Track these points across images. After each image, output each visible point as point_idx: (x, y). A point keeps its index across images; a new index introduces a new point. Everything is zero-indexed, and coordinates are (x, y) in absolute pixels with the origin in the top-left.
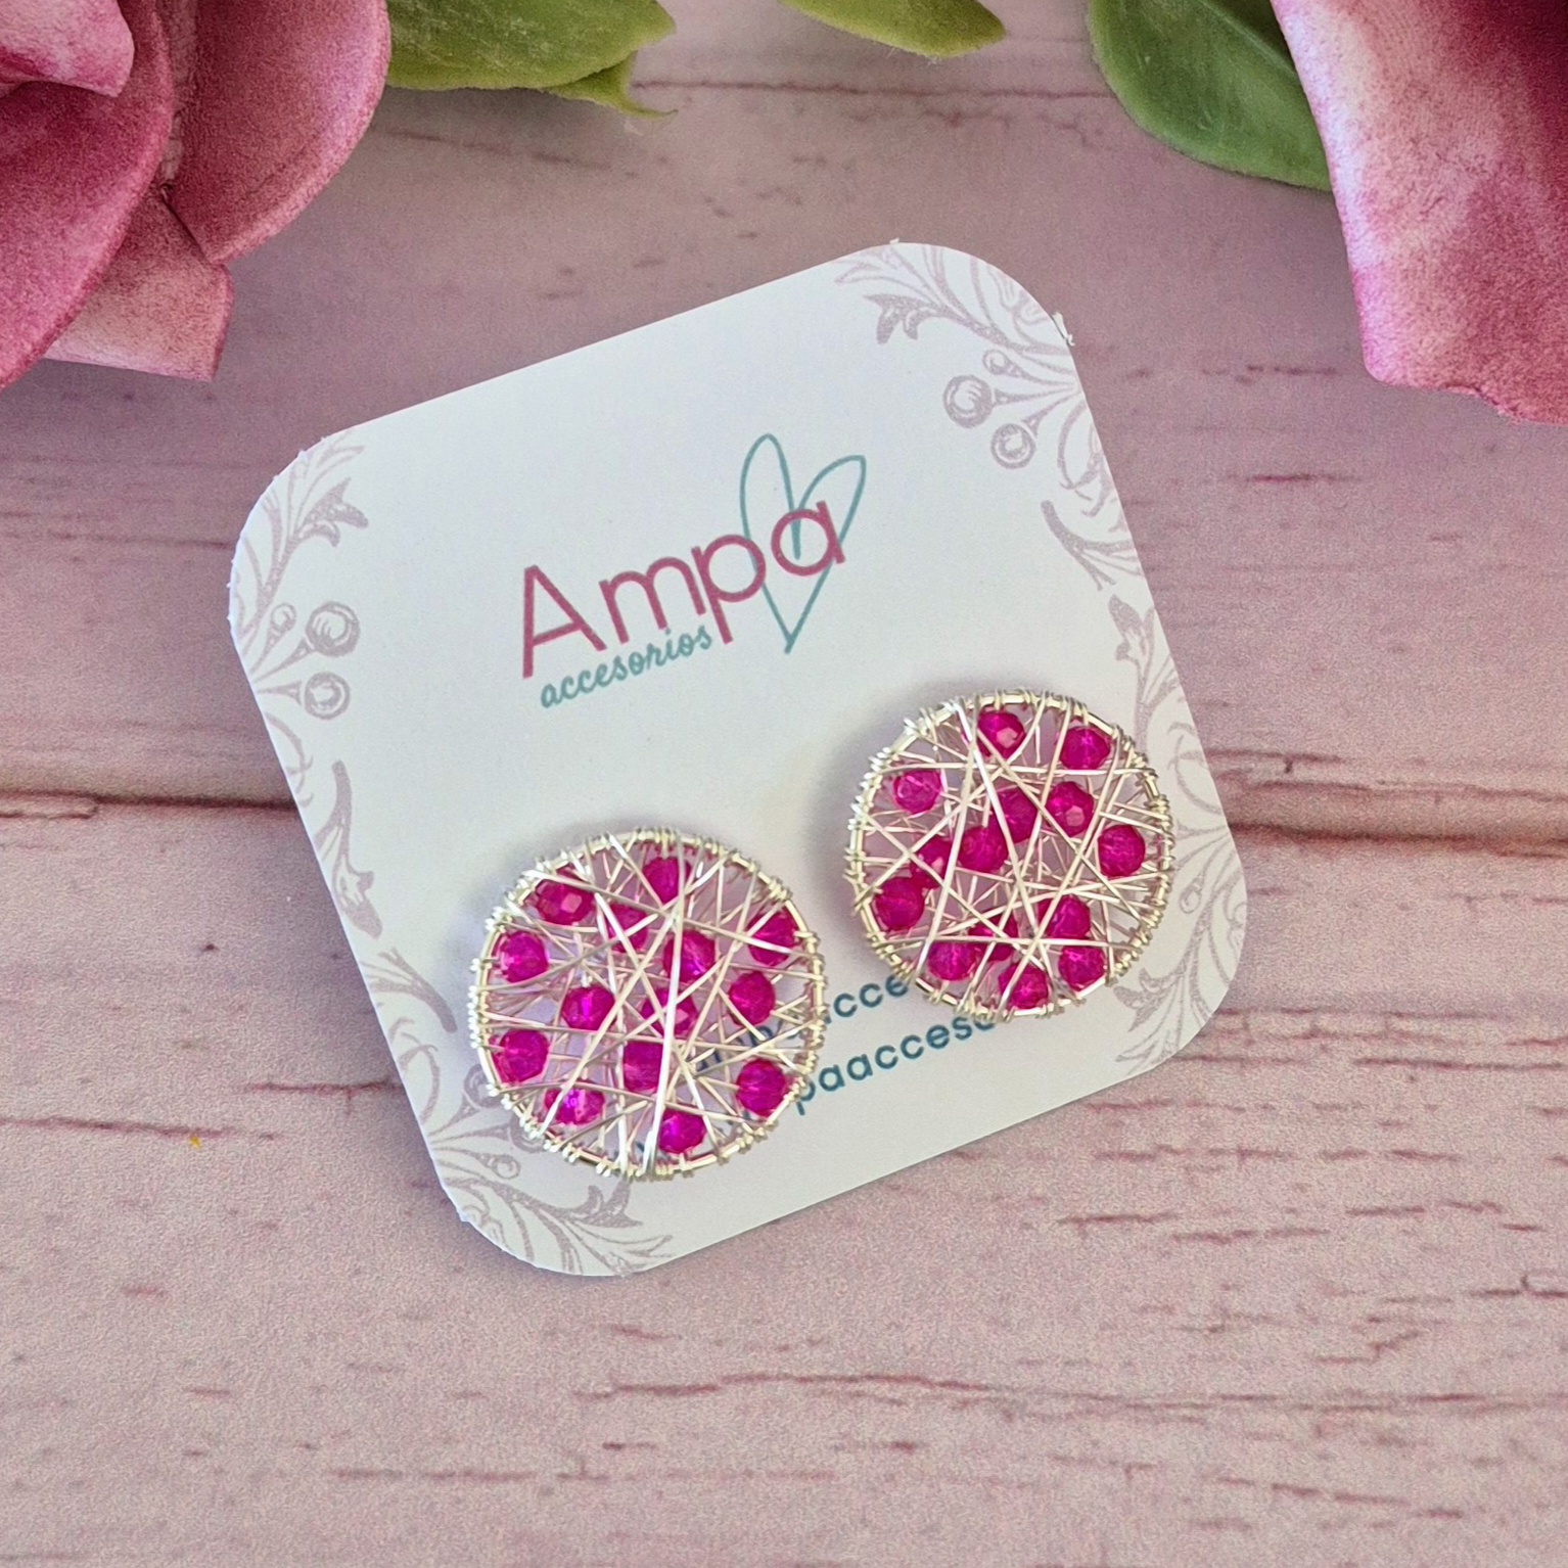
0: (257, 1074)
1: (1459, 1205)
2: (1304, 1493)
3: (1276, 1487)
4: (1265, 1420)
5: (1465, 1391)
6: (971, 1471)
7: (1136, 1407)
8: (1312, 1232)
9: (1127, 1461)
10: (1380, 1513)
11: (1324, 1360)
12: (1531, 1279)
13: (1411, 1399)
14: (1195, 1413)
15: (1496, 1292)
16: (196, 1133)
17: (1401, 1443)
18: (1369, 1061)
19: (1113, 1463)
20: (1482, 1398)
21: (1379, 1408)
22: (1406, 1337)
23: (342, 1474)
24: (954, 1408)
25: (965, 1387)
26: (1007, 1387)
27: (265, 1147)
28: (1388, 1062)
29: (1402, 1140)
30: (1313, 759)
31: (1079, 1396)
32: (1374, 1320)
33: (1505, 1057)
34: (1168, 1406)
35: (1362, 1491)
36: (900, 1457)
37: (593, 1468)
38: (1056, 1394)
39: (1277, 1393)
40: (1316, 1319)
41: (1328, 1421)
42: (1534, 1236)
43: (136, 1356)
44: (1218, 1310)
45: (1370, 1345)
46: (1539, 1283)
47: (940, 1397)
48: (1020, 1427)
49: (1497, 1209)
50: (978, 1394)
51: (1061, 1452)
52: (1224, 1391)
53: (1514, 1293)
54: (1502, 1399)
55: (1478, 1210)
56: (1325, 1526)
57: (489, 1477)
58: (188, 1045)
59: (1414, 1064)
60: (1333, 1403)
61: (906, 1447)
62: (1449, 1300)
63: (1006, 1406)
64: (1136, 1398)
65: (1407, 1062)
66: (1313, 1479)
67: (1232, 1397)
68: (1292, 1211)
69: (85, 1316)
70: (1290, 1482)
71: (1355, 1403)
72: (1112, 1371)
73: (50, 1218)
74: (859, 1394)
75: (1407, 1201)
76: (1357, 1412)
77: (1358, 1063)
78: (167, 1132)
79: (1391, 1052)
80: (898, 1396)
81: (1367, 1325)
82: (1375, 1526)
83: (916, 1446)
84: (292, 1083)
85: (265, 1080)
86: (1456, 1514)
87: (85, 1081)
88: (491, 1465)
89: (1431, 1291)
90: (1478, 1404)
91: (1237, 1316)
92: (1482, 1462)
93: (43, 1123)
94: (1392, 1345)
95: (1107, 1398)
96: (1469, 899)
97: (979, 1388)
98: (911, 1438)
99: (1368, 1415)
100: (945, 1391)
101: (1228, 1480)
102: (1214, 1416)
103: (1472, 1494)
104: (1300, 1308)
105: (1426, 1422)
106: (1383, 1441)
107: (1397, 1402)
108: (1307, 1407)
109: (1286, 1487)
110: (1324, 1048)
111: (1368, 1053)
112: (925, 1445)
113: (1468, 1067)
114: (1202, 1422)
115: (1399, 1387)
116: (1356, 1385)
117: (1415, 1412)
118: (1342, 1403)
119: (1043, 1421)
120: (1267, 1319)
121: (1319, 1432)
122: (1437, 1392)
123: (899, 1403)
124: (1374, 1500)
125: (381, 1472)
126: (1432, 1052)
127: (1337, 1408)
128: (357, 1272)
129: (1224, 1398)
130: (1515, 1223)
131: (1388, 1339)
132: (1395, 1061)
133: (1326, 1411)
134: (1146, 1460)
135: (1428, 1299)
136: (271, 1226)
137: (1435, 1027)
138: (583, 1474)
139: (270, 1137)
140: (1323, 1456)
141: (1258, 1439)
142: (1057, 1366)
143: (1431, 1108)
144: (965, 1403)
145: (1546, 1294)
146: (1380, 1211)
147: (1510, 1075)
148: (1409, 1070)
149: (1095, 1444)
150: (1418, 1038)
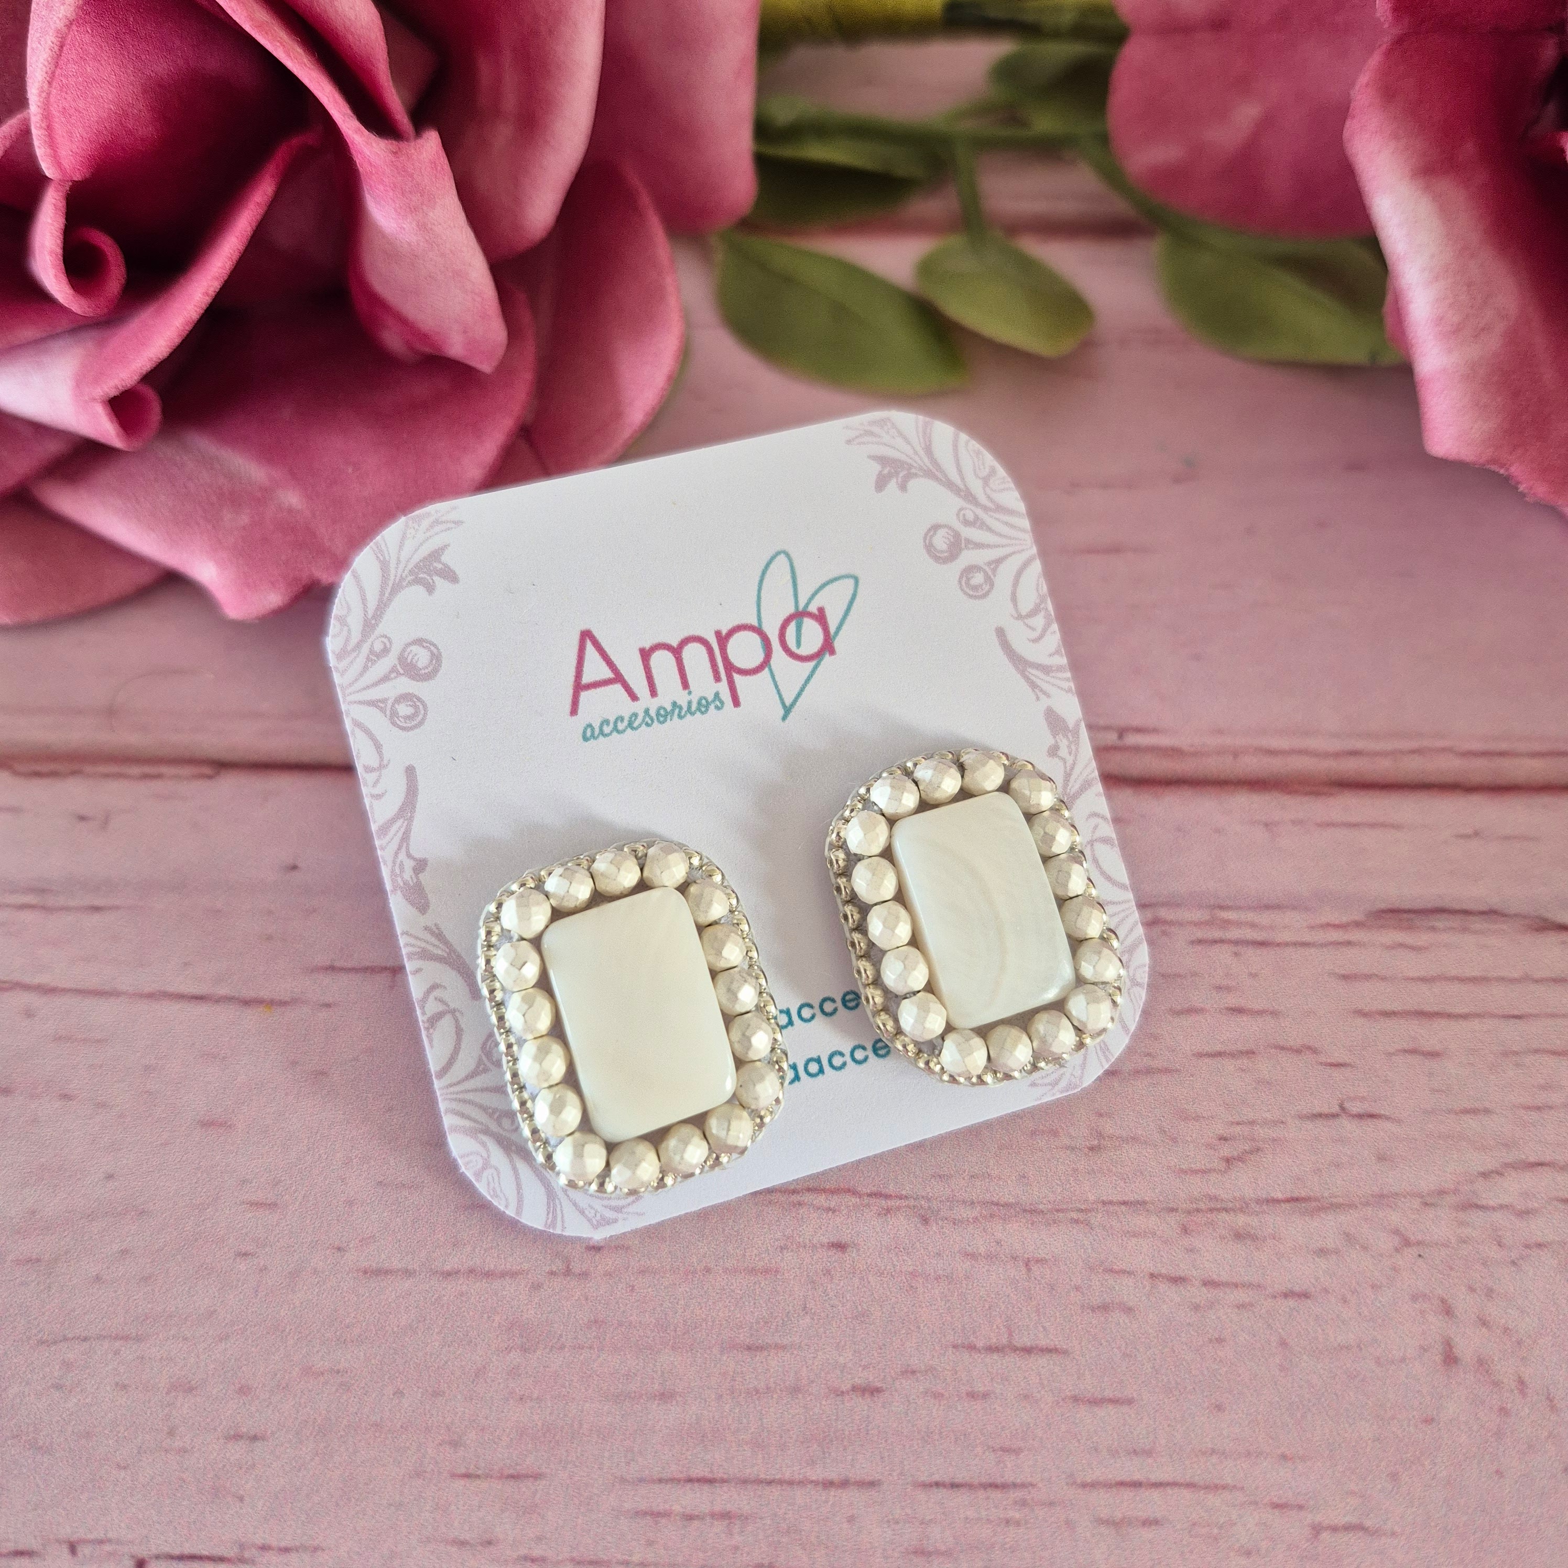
0: (322, 959)
1: (1282, 1048)
2: (1177, 1280)
3: (1152, 1276)
4: (1140, 1221)
5: (1303, 1194)
6: (894, 1266)
7: (1032, 1212)
8: (1167, 1071)
9: (1026, 1256)
10: (1242, 1296)
11: (1185, 1172)
12: (1347, 1105)
13: (1259, 1201)
14: (1081, 1216)
15: (1320, 1115)
16: (271, 1003)
17: (1254, 1238)
18: (1200, 942)
19: (1015, 1258)
20: (1316, 1199)
21: (1233, 1210)
22: (1251, 1152)
23: (365, 1272)
24: (879, 1214)
25: (888, 1197)
26: (923, 1197)
27: (323, 1014)
28: (1215, 942)
29: (1232, 1000)
30: (1139, 730)
31: (985, 1203)
32: (1223, 1139)
33: (1308, 938)
34: (1058, 1211)
35: (1224, 1277)
36: (835, 1255)
37: (576, 1267)
38: (964, 1202)
39: (1147, 1198)
40: (1176, 1138)
41: (1192, 1221)
42: (1347, 1072)
43: (205, 1175)
44: (1094, 1132)
45: (1222, 1158)
46: (1355, 1107)
47: (868, 1205)
48: (934, 1228)
49: (1314, 1050)
50: (898, 1202)
51: (969, 1249)
52: (1105, 1198)
53: (1334, 1116)
54: (1335, 1200)
55: (1298, 1051)
56: (1196, 1308)
57: (489, 1275)
58: (270, 938)
59: (1236, 943)
60: (1195, 1206)
61: (840, 1247)
62: (1282, 1122)
63: (922, 1212)
64: (1031, 1204)
65: (1230, 942)
66: (1183, 1269)
67: (1111, 1203)
68: (1149, 1055)
69: (166, 1144)
70: (1164, 1271)
71: (1212, 1205)
72: (1009, 1182)
73: (147, 1068)
74: (800, 1204)
75: (1240, 1047)
76: (1215, 1212)
77: (1192, 942)
78: (246, 1003)
79: (1217, 934)
80: (833, 1204)
81: (1217, 1142)
82: (1238, 1308)
83: (848, 1246)
84: (349, 965)
85: (328, 963)
86: (1305, 1295)
87: (186, 964)
88: (491, 1264)
89: (1268, 1115)
90: (1314, 1204)
91: (1111, 1137)
92: (1322, 1252)
93: (151, 996)
94: (1240, 1159)
95: (1007, 1205)
96: (1266, 825)
97: (901, 1197)
98: (845, 1239)
99: (1224, 1215)
100: (873, 1201)
101: (1111, 1271)
102: (1097, 1219)
103: (1317, 1279)
104: (1162, 1131)
105: (1273, 1221)
106: (1239, 1236)
107: (1247, 1205)
108: (1172, 1210)
109: (1160, 1275)
110: (1164, 933)
111: (1200, 934)
112: (856, 1245)
113: (1278, 945)
114: (1088, 1224)
115: (1249, 1193)
116: (1213, 1191)
117: (1264, 1212)
118: (1202, 1206)
119: (954, 1223)
120: (1135, 1139)
121: (1185, 1230)
122: (1279, 1195)
123: (834, 1211)
124: (1236, 1286)
125: (399, 1270)
126: (1250, 934)
127: (1198, 1210)
128: (390, 1109)
129: (1104, 1203)
130: (1329, 1061)
131: (1235, 1154)
132: (1222, 941)
133: (1189, 1212)
134: (1041, 1254)
135: (1265, 1123)
136: (323, 1073)
137: (1250, 916)
138: (568, 1272)
139: (328, 1005)
140: (1190, 1250)
141: (1135, 1235)
142: (964, 1179)
143: (1254, 976)
144: (888, 1210)
145: (1360, 1116)
146: (1219, 1054)
147: (1312, 950)
148: (1235, 949)
149: (998, 1243)
150: (1239, 924)
